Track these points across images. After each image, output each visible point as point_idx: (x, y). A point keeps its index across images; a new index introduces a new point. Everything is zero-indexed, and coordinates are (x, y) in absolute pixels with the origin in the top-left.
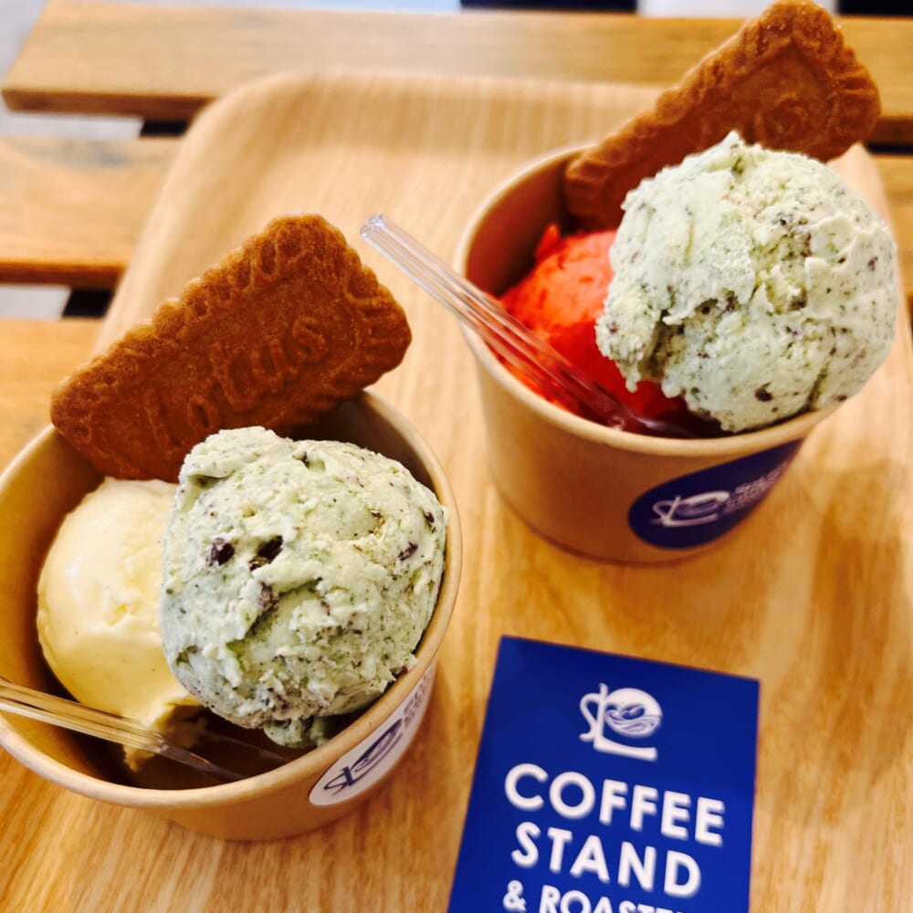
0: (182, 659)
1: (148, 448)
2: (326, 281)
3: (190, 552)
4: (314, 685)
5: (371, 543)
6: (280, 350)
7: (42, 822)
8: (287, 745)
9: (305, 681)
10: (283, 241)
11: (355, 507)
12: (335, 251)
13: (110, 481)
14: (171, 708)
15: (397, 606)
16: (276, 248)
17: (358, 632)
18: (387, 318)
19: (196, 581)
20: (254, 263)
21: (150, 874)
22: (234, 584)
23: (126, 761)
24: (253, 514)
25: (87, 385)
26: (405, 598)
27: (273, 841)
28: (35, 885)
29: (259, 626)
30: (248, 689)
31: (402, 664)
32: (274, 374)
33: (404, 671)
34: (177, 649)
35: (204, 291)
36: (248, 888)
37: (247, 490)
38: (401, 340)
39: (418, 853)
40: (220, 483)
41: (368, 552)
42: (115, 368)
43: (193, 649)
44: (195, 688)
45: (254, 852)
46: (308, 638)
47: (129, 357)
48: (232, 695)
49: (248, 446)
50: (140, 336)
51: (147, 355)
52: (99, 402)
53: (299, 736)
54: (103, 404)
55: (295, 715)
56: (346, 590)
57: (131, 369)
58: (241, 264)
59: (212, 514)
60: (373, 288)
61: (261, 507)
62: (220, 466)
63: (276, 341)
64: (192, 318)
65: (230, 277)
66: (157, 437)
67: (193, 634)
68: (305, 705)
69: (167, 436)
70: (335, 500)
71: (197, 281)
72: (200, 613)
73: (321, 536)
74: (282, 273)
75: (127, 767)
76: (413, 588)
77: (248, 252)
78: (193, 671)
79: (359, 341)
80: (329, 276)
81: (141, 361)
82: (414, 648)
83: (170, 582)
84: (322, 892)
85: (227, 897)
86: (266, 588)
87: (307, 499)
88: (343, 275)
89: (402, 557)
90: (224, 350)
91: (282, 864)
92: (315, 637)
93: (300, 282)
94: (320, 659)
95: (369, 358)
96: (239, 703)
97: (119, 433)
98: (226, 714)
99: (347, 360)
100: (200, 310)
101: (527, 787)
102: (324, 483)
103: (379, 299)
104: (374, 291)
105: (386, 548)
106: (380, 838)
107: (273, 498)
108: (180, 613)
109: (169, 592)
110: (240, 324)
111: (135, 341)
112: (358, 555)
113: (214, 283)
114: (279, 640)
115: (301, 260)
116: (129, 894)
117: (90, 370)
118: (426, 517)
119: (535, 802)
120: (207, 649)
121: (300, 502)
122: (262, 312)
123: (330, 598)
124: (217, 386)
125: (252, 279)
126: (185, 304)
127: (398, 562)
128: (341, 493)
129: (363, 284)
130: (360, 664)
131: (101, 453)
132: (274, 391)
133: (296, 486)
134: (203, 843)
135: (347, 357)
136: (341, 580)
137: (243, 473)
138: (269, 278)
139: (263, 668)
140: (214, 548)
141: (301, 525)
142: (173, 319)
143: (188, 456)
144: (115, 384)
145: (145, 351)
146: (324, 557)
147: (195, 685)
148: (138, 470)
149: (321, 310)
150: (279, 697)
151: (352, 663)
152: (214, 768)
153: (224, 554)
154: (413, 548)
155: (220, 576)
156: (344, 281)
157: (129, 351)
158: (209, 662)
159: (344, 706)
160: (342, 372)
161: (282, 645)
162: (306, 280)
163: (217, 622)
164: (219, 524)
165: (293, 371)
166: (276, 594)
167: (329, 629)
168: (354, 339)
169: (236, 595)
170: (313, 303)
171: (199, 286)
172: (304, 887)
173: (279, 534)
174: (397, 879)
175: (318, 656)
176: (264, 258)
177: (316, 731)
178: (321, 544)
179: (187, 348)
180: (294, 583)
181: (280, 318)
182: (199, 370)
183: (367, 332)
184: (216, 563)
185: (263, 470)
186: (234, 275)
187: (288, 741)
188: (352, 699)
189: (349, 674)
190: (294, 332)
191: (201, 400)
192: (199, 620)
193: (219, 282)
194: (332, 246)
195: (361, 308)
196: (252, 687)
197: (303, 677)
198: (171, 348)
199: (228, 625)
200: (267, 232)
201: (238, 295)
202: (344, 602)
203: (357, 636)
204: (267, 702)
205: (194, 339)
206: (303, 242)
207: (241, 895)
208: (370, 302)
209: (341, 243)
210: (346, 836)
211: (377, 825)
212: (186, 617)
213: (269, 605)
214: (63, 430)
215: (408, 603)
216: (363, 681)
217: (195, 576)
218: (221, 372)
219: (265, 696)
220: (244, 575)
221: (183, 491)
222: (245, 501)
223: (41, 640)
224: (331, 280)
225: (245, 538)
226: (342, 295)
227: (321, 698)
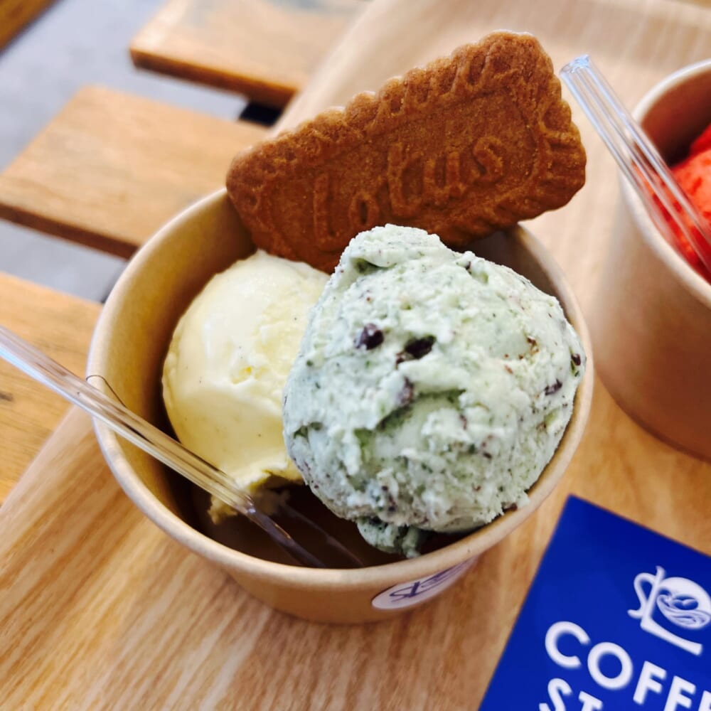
0: (302, 432)
1: (304, 232)
2: (525, 105)
3: (338, 330)
4: (429, 497)
5: (522, 368)
6: (457, 164)
7: (119, 542)
8: (377, 545)
9: (421, 490)
10: (496, 54)
11: (513, 328)
12: (542, 76)
13: (261, 254)
14: (267, 475)
15: (526, 440)
16: (487, 60)
17: (488, 456)
18: (571, 155)
19: (338, 360)
20: (462, 70)
21: (199, 619)
22: (376, 372)
23: (210, 512)
24: (409, 308)
25: (268, 156)
26: (535, 434)
27: (319, 623)
28: (100, 597)
29: (392, 421)
30: (361, 481)
31: (514, 500)
32: (442, 186)
33: (513, 508)
34: (301, 421)
35: (404, 89)
36: (284, 659)
37: (408, 284)
38: (576, 182)
39: (449, 676)
40: (380, 271)
41: (517, 377)
42: (298, 146)
43: (317, 426)
44: (307, 465)
45: (298, 627)
46: (438, 445)
47: (314, 138)
48: (344, 482)
49: (413, 244)
50: (331, 120)
51: (331, 140)
52: (274, 175)
53: (392, 541)
54: (278, 178)
55: (399, 521)
56: (488, 409)
57: (313, 150)
58: (448, 69)
59: (368, 299)
60: (566, 123)
61: (419, 304)
62: (384, 256)
63: (455, 154)
64: (384, 113)
65: (433, 80)
66: (316, 223)
67: (323, 411)
68: (412, 513)
69: (324, 224)
70: (494, 315)
71: (399, 78)
72: (335, 392)
73: (475, 346)
74: (485, 87)
75: (209, 518)
76: (545, 426)
77: (457, 58)
78: (310, 447)
79: (535, 172)
80: (529, 100)
81: (326, 146)
82: (528, 487)
83: (311, 354)
84: (350, 685)
85: (263, 663)
86: (409, 384)
87: (467, 307)
88: (542, 103)
89: (548, 391)
90: (404, 151)
91: (319, 647)
92: (445, 448)
93: (500, 100)
94: (443, 472)
95: (539, 192)
96: (347, 491)
97: (283, 210)
98: (326, 497)
99: (516, 189)
100: (395, 106)
101: (567, 645)
102: (488, 295)
103: (569, 135)
104: (566, 126)
105: (535, 378)
106: (415, 651)
107: (433, 297)
108: (315, 387)
109: (309, 364)
110: (427, 129)
111: (325, 125)
112: (507, 377)
113: (416, 82)
114: (407, 441)
115: (507, 77)
116: (177, 632)
117: (274, 144)
118: (573, 357)
119: (572, 662)
120: (333, 430)
121: (460, 307)
122: (452, 122)
123: (470, 413)
124: (386, 185)
125: (454, 86)
126: (382, 97)
127: (543, 395)
128: (502, 311)
129: (558, 116)
130: (479, 488)
131: (262, 225)
132: (437, 203)
133: (459, 291)
134: (253, 605)
135: (517, 186)
136: (486, 397)
137: (405, 268)
138: (470, 88)
139: (383, 465)
140: (366, 331)
141: (458, 330)
142: (366, 110)
143: (353, 239)
144: (295, 161)
145: (331, 136)
146: (473, 369)
147: (308, 461)
148: (290, 250)
149: (510, 133)
150: (390, 498)
151: (473, 485)
152: (292, 543)
153: (374, 340)
154: (558, 385)
155: (364, 361)
156: (543, 108)
157: (316, 132)
158: (331, 442)
159: (446, 526)
160: (507, 200)
161: (409, 446)
162: (505, 99)
163: (350, 405)
164: (373, 310)
165: (462, 188)
166: (416, 393)
167: (461, 444)
168: (530, 169)
169: (376, 384)
170: (503, 124)
171: (400, 83)
172: (335, 674)
173: (433, 333)
174: (424, 695)
175: (441, 469)
176: (471, 68)
177: (410, 541)
178: (473, 356)
179: (370, 141)
180: (437, 387)
181: (467, 132)
182: (374, 167)
183: (547, 165)
184: (364, 347)
185: (425, 269)
186: (438, 78)
187: (379, 543)
188: (458, 520)
189: (466, 496)
190: (476, 149)
191: (367, 197)
192: (332, 399)
193: (421, 82)
194: (542, 70)
195: (550, 141)
196: (367, 479)
197: (420, 485)
198: (356, 138)
199: (361, 411)
200: (482, 43)
201: (436, 99)
202: (482, 421)
203: (485, 459)
204: (378, 499)
205: (380, 135)
206: (515, 61)
207: (276, 664)
208: (560, 136)
209: (550, 71)
210: (384, 639)
211: (415, 637)
212: (319, 393)
213: (407, 403)
214: (234, 195)
215: (537, 441)
216: (477, 507)
217: (338, 355)
218: (394, 174)
219: (377, 493)
220: (390, 366)
221: (342, 271)
222: (405, 294)
223: (164, 381)
224: (530, 104)
225: (397, 330)
226: (535, 122)
227: (432, 511)
